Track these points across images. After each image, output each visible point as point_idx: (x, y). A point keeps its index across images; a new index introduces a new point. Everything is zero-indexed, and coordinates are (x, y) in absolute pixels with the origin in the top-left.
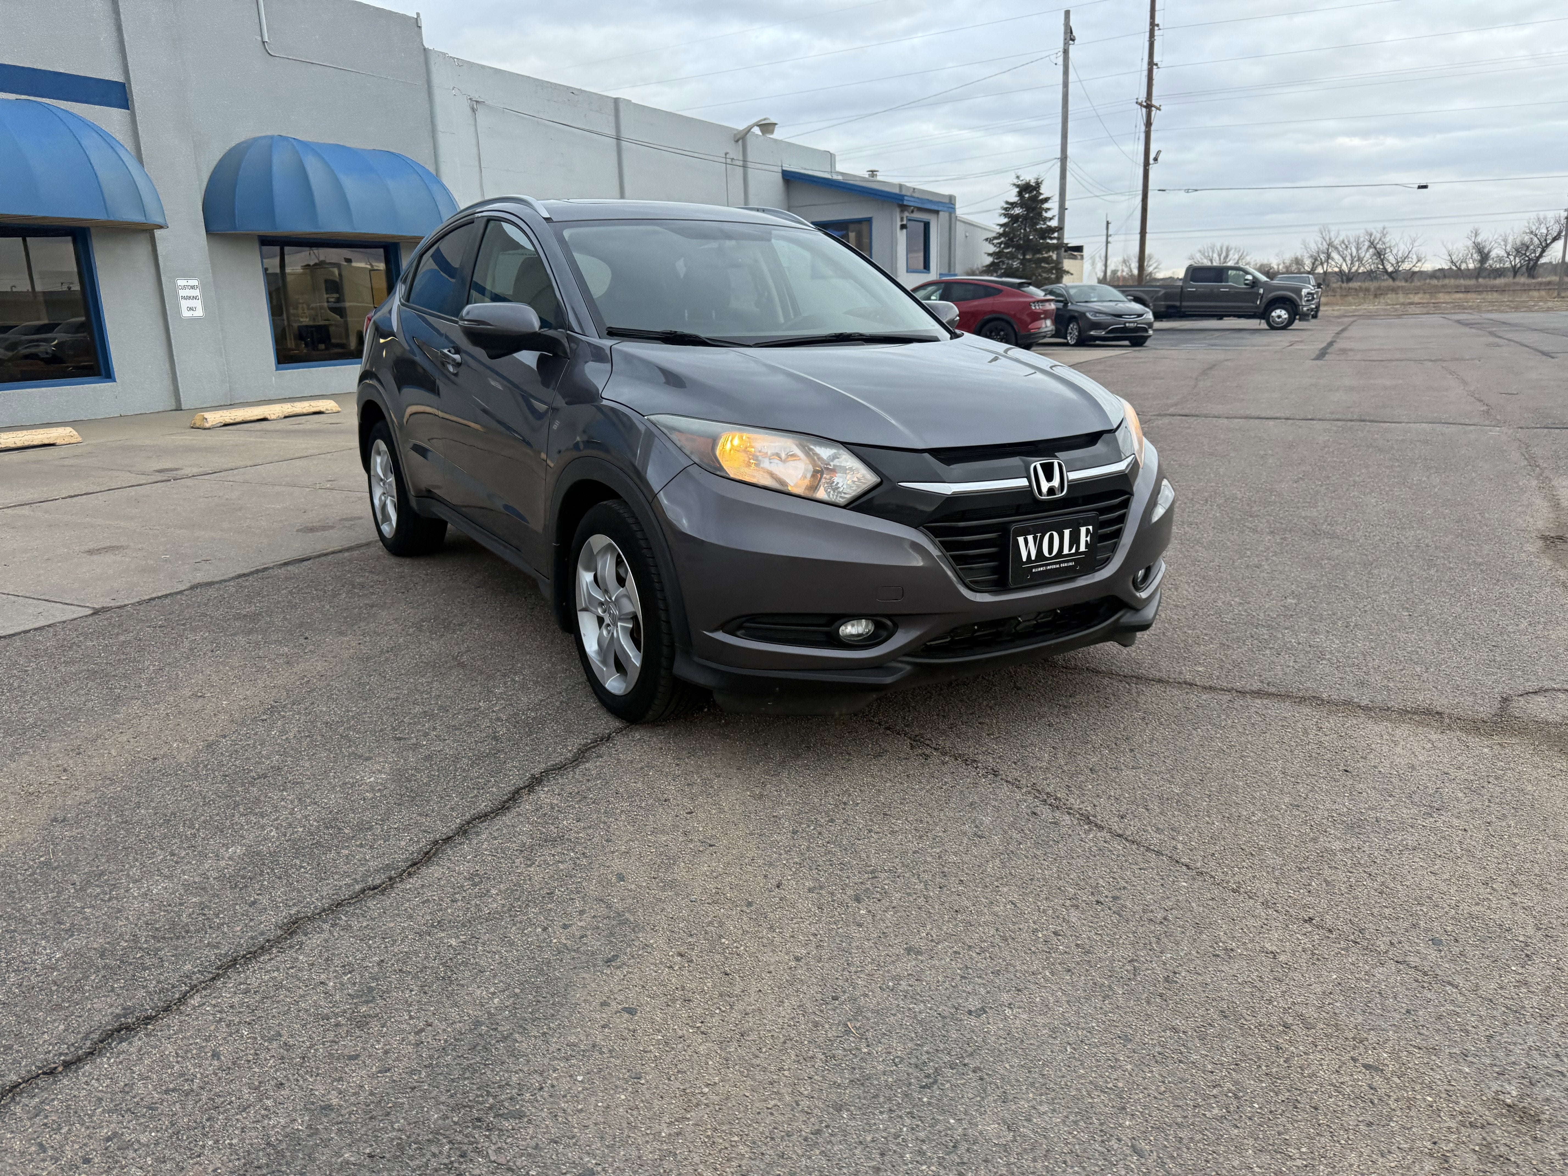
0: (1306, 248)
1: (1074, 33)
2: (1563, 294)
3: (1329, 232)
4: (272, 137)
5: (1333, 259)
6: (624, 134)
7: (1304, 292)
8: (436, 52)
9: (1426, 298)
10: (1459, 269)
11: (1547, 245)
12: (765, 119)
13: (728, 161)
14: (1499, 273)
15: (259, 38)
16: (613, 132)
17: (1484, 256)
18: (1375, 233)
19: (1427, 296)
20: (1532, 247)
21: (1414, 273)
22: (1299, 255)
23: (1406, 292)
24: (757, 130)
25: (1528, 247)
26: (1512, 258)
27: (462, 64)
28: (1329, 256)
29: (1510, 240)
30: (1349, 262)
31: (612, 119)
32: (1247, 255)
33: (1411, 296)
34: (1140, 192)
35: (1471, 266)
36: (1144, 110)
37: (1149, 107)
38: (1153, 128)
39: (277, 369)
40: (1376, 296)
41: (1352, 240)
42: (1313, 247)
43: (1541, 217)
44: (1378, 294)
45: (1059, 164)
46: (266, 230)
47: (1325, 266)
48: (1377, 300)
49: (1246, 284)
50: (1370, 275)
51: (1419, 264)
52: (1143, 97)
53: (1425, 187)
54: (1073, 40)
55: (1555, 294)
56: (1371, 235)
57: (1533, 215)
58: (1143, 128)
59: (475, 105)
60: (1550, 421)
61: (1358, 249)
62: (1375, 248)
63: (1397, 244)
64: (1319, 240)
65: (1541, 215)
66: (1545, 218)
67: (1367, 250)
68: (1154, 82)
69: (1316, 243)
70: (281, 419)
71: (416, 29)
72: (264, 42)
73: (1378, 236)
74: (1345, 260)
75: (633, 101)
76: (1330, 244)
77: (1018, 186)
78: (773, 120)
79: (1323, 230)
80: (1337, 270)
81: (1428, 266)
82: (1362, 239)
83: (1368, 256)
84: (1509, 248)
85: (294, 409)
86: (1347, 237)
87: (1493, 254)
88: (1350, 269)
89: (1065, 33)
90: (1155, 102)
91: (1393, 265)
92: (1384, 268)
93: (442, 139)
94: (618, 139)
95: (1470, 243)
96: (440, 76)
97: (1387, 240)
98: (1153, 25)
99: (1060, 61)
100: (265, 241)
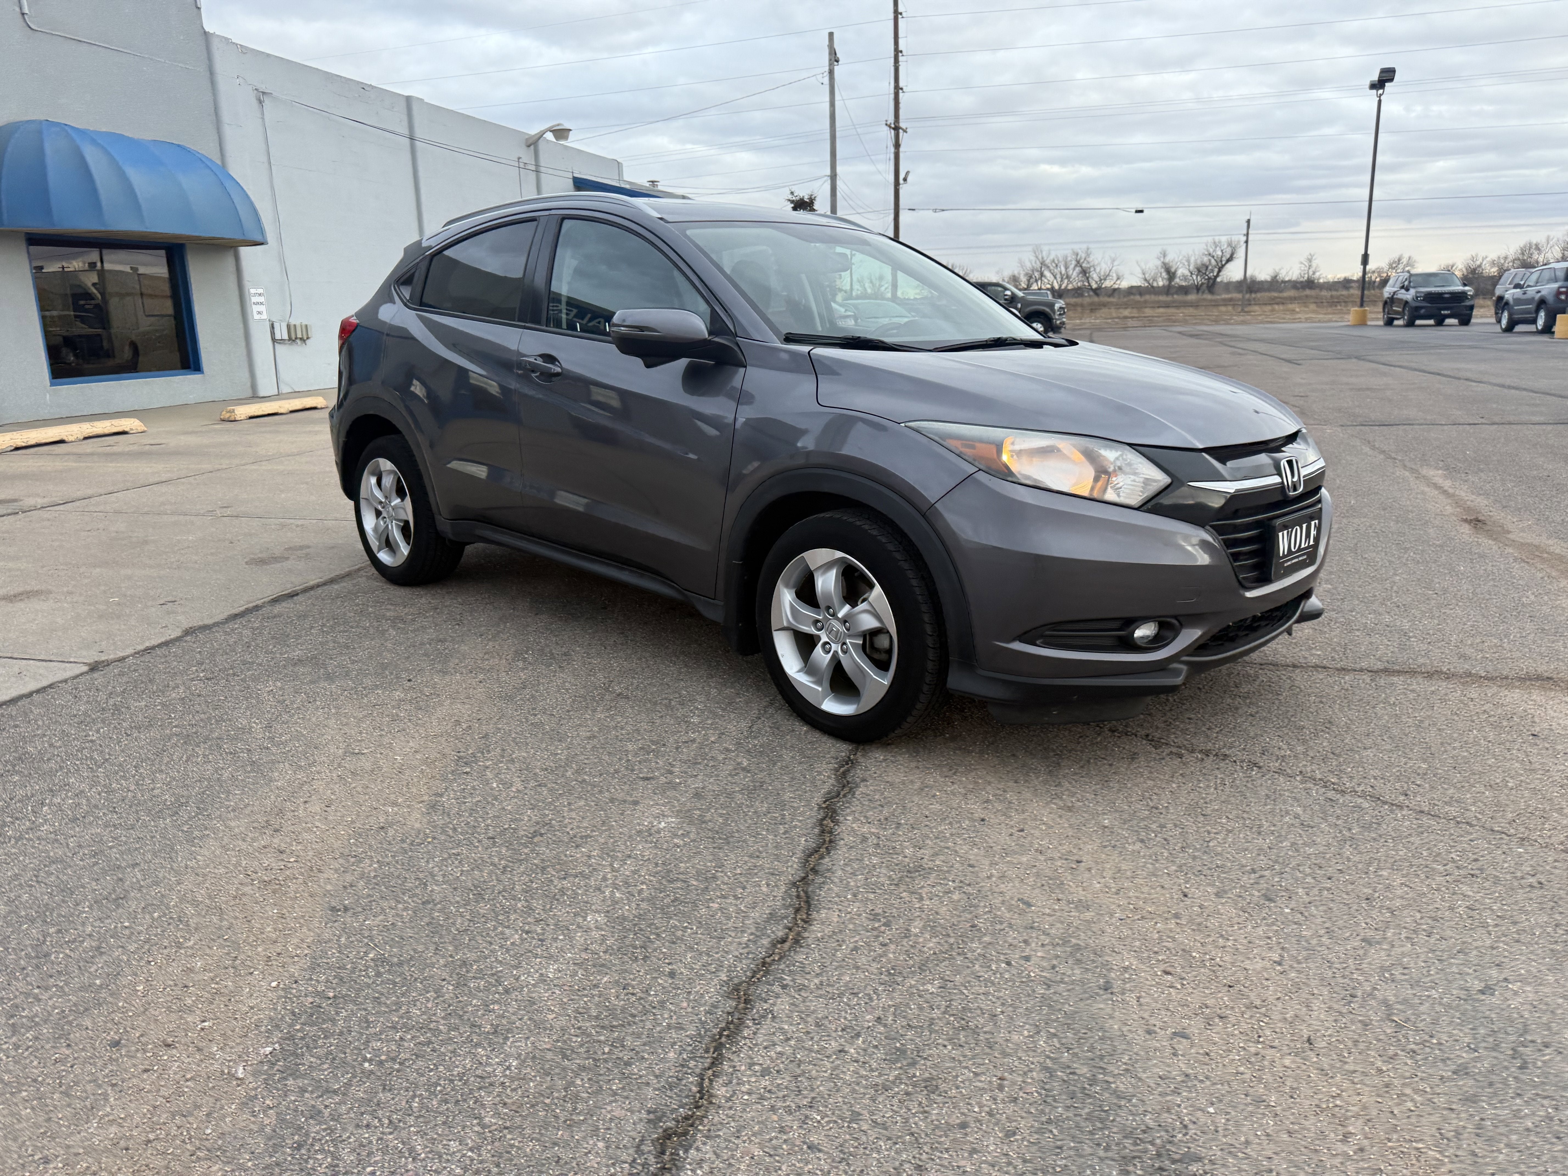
0: (1022, 266)
1: (838, 55)
2: (1246, 309)
3: (1042, 251)
4: (41, 122)
5: (1045, 277)
6: (419, 133)
7: (1057, 306)
8: (218, 36)
9: (1135, 313)
10: (1153, 287)
11: (1223, 266)
12: (558, 125)
13: (521, 166)
14: (1184, 290)
15: (18, 9)
16: (406, 132)
17: (1171, 275)
18: (1080, 253)
19: (1135, 311)
20: (1210, 268)
21: (1115, 290)
22: (1016, 273)
23: (1118, 306)
24: (549, 136)
25: (1207, 267)
26: (1195, 277)
27: (244, 50)
28: (1042, 275)
29: (1192, 260)
30: (1059, 280)
31: (405, 118)
32: (970, 272)
33: (1121, 310)
34: (892, 211)
35: (1161, 284)
36: (893, 132)
37: (897, 129)
38: (901, 149)
39: (52, 385)
40: (1092, 310)
41: (1061, 259)
42: (1028, 265)
43: (1217, 241)
44: (1094, 308)
45: (829, 181)
46: (39, 226)
47: (1039, 283)
48: (1093, 314)
49: (1006, 300)
50: (1078, 292)
51: (1118, 282)
52: (891, 120)
53: (1141, 211)
54: (837, 61)
55: (1240, 309)
56: (1077, 255)
57: (1210, 239)
58: (892, 150)
59: (261, 97)
60: (1360, 419)
61: (1066, 268)
62: (1081, 266)
63: (1099, 264)
64: (1033, 258)
65: (1217, 239)
66: (1220, 242)
67: (1074, 269)
68: (901, 105)
69: (1030, 261)
70: (80, 440)
71: (195, 10)
72: (23, 14)
73: (1083, 256)
74: (1055, 278)
75: (426, 100)
76: (1043, 263)
77: (792, 202)
78: (567, 126)
79: (1037, 250)
80: (1049, 286)
81: (1124, 284)
82: (1069, 259)
83: (1074, 273)
84: (1191, 268)
85: (94, 429)
86: (1057, 256)
87: (1179, 273)
88: (1060, 286)
89: (830, 54)
90: (902, 125)
91: (1096, 282)
92: (1090, 285)
93: (228, 132)
94: (412, 139)
95: (1159, 263)
96: (223, 65)
97: (1090, 259)
98: (897, 52)
99: (826, 80)
100: (34, 240)
